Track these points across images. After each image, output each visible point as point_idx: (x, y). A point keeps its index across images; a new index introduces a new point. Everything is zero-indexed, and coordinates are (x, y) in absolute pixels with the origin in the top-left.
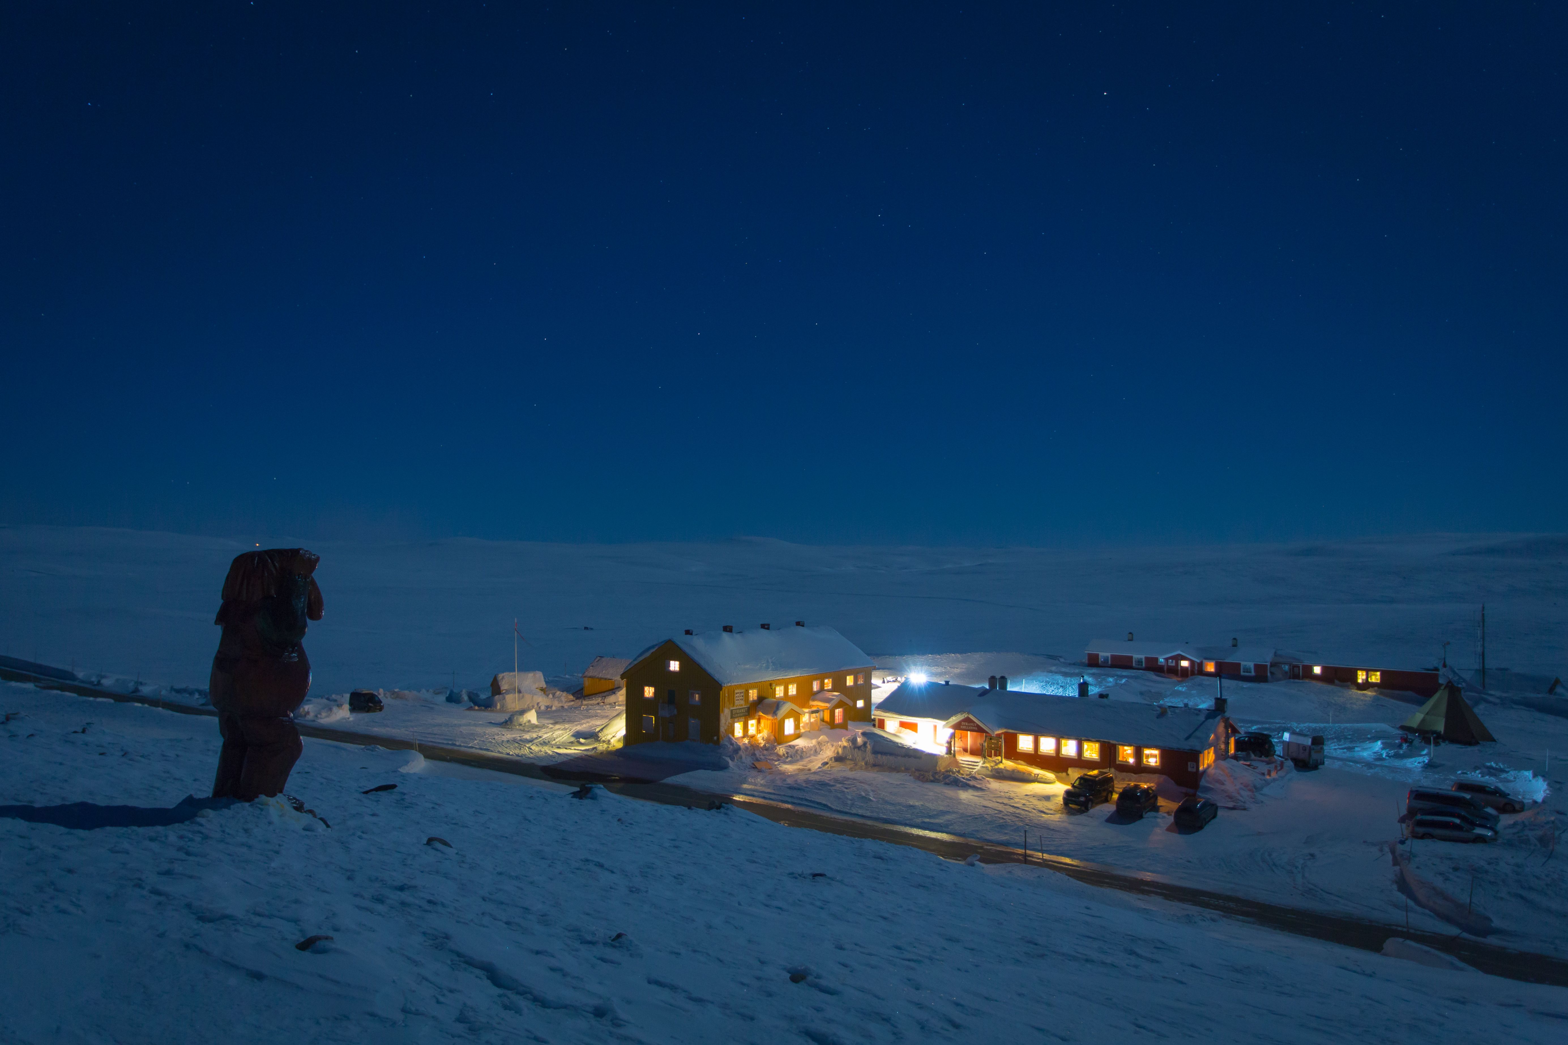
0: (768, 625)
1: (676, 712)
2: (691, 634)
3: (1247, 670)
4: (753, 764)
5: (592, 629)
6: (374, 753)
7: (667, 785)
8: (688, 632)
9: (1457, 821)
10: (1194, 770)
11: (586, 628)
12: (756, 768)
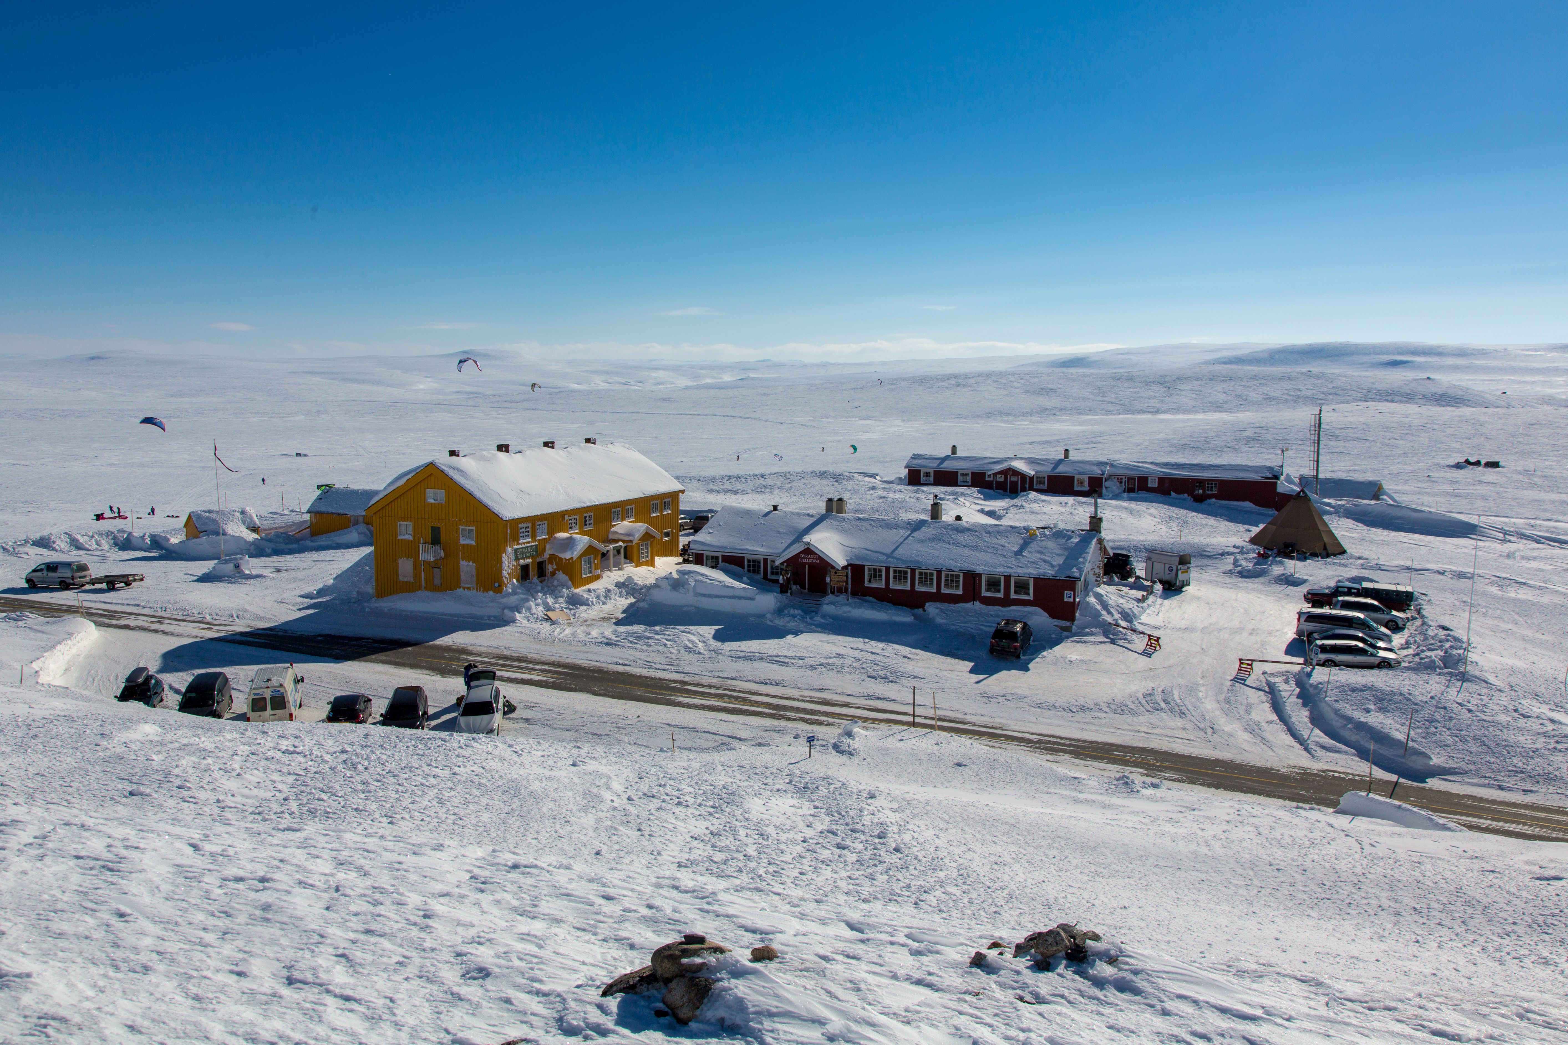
0: (553, 443)
1: (442, 554)
2: (458, 455)
3: (1081, 483)
4: (546, 615)
5: (305, 455)
6: (20, 623)
7: (439, 647)
8: (453, 453)
9: (1361, 645)
10: (1071, 600)
11: (298, 455)
12: (550, 619)
